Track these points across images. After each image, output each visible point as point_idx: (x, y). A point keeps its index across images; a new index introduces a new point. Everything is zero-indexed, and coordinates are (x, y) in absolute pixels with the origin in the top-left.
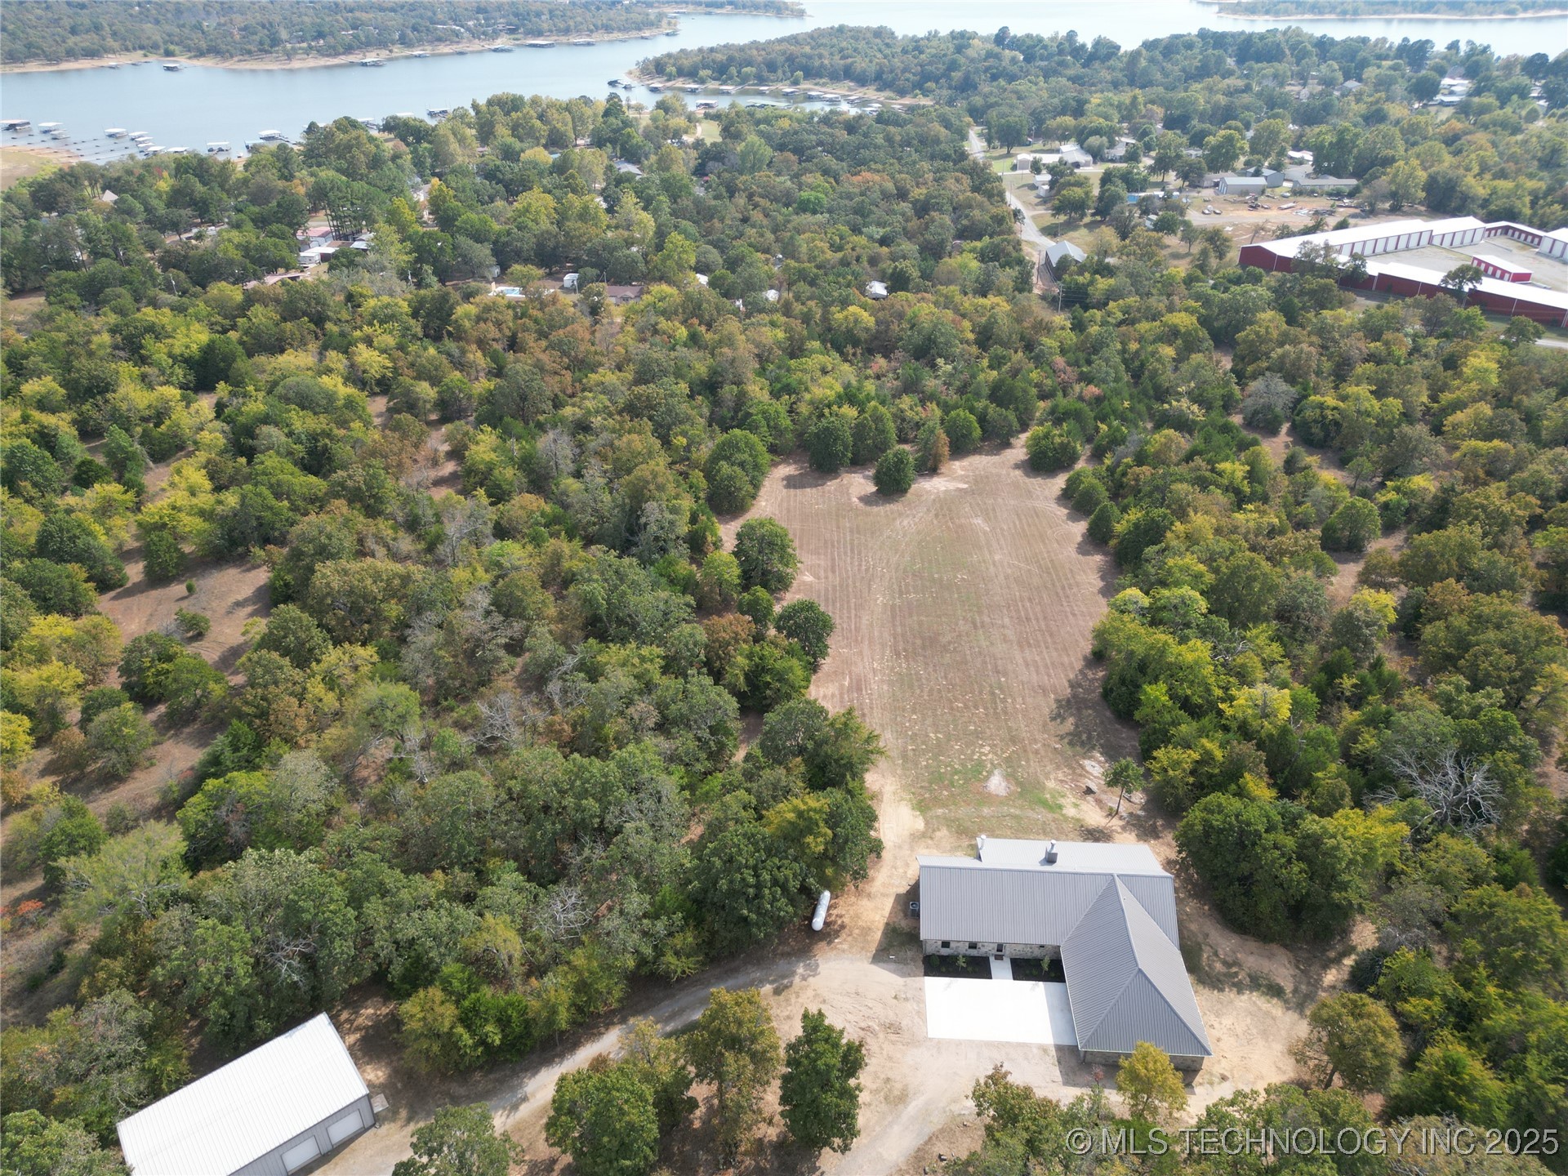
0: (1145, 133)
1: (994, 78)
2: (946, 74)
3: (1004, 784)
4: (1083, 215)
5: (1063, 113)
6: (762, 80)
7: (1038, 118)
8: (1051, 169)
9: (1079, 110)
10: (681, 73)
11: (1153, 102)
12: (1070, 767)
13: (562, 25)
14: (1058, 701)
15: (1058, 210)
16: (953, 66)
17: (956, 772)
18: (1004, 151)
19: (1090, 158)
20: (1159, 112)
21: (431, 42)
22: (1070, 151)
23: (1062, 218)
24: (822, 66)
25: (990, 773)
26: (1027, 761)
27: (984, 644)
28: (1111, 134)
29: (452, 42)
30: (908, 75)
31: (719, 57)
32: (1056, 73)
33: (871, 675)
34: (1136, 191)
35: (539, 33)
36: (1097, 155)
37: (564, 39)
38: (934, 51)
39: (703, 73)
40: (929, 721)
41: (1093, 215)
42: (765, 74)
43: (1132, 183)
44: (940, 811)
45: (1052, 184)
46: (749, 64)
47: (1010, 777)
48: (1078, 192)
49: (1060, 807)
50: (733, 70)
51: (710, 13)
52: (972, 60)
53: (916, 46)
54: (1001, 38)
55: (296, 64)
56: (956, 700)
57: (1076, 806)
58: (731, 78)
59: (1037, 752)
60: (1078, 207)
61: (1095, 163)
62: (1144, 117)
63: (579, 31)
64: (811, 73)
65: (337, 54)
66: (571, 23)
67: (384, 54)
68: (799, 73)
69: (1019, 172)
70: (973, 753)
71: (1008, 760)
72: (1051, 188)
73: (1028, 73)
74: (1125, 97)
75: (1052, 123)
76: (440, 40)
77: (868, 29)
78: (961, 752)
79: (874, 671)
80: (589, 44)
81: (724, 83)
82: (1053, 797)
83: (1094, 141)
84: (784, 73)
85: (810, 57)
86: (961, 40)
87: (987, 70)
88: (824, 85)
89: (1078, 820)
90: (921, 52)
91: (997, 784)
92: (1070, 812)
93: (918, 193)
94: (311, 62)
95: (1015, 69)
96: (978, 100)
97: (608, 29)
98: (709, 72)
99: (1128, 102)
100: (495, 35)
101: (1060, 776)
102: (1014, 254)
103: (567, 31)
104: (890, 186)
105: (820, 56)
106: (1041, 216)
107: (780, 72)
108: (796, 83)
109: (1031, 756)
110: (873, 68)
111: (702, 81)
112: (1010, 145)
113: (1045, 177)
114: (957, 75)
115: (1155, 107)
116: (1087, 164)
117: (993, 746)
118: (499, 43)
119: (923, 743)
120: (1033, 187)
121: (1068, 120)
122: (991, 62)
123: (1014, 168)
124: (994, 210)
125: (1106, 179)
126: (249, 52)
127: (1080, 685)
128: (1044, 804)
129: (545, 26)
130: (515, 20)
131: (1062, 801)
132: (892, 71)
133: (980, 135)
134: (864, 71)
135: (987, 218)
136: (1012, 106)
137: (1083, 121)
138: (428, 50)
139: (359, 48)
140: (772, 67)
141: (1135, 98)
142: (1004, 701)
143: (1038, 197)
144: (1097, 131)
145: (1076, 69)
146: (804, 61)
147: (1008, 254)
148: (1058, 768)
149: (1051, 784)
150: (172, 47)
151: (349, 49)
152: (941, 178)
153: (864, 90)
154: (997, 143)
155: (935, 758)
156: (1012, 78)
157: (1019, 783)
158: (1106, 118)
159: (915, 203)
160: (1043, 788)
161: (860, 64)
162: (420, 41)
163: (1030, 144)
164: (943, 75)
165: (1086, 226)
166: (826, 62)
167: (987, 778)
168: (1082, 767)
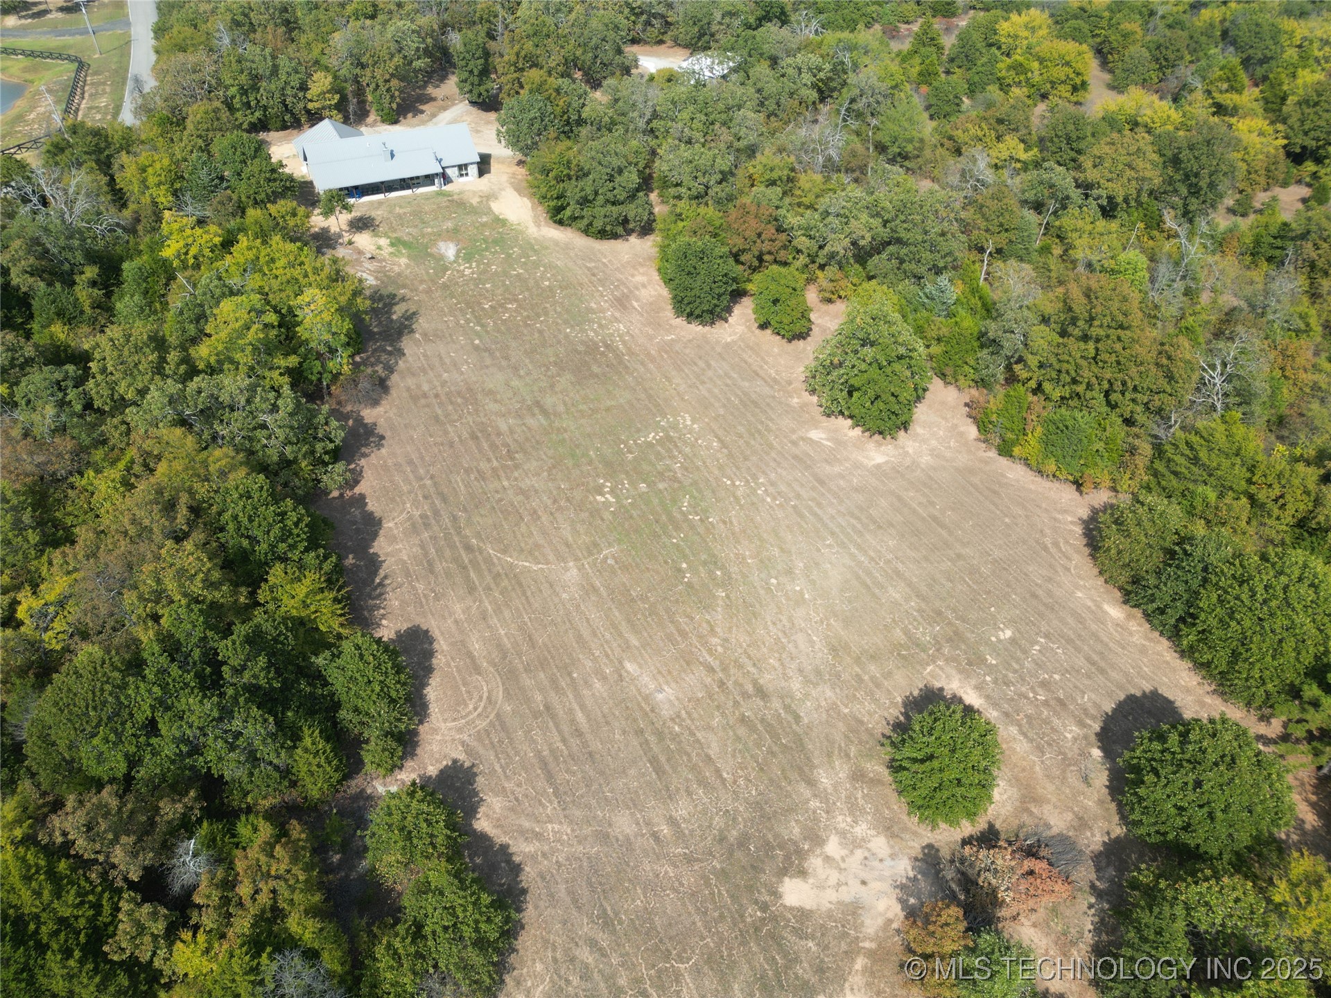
3: (443, 251)
12: (389, 277)
14: (412, 331)
17: (486, 249)
25: (457, 256)
26: (428, 273)
27: (515, 383)
33: (617, 314)
40: (531, 283)
44: (485, 219)
47: (440, 258)
49: (392, 245)
56: (516, 310)
57: (379, 248)
59: (422, 281)
70: (478, 266)
71: (446, 269)
78: (489, 265)
79: (617, 321)
82: (399, 251)
89: (377, 236)
91: (449, 250)
92: (383, 242)
101: (396, 269)
109: (426, 278)
117: (463, 275)
119: (525, 263)
127: (390, 353)
128: (405, 244)
131: (391, 250)
142: (468, 321)
148: (399, 274)
149: (403, 261)
155: (509, 256)
157: (431, 255)
160: (409, 257)
167: (458, 251)
168: (376, 278)
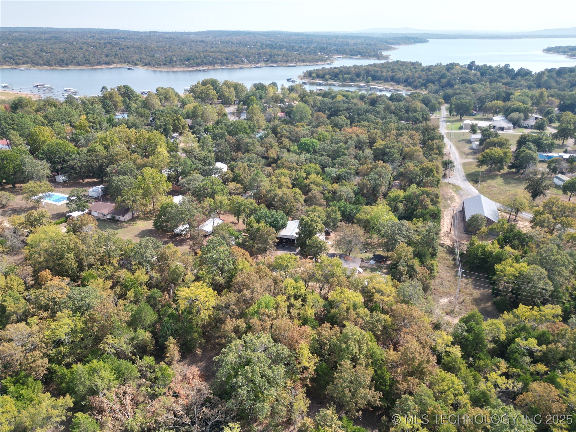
0: (548, 113)
1: (463, 82)
2: (439, 80)
4: (502, 168)
5: (497, 98)
6: (352, 80)
7: (481, 101)
8: (484, 131)
9: (507, 98)
10: (318, 76)
11: (552, 96)
13: (285, 59)
15: (481, 163)
16: (443, 76)
18: (458, 118)
19: (511, 125)
20: (557, 101)
21: (232, 64)
22: (499, 120)
23: (484, 168)
24: (382, 75)
28: (526, 112)
29: (240, 64)
30: (420, 80)
31: (336, 70)
32: (496, 81)
34: (545, 151)
35: (276, 62)
36: (516, 124)
37: (285, 64)
38: (436, 70)
39: (327, 77)
41: (510, 167)
42: (355, 78)
43: (541, 146)
45: (482, 141)
46: (349, 74)
48: (498, 151)
50: (340, 76)
51: (350, 58)
52: (453, 74)
53: (429, 68)
54: (471, 66)
55: (175, 69)
58: (339, 79)
60: (499, 162)
61: (514, 128)
62: (547, 103)
63: (292, 62)
64: (375, 78)
65: (192, 67)
66: (289, 59)
67: (211, 67)
68: (370, 78)
69: (463, 131)
72: (481, 144)
73: (481, 81)
74: (536, 92)
75: (489, 104)
76: (235, 63)
77: (410, 62)
80: (294, 66)
81: (336, 81)
83: (515, 115)
84: (363, 78)
85: (376, 71)
86: (450, 67)
87: (461, 78)
88: (380, 83)
90: (430, 71)
93: (380, 144)
94: (181, 69)
95: (475, 79)
96: (450, 91)
97: (303, 61)
98: (330, 76)
99: (537, 95)
100: (259, 62)
102: (431, 207)
103: (287, 62)
104: (364, 137)
105: (382, 72)
106: (470, 164)
107: (361, 77)
108: (368, 82)
110: (405, 77)
111: (326, 80)
112: (462, 115)
113: (478, 136)
114: (444, 81)
115: (554, 99)
116: (509, 129)
118: (259, 65)
120: (469, 142)
121: (500, 103)
122: (463, 75)
123: (461, 128)
124: (427, 163)
125: (522, 142)
126: (160, 65)
129: (279, 59)
130: (268, 57)
132: (413, 78)
133: (447, 109)
134: (400, 78)
135: (417, 170)
136: (468, 95)
137: (509, 104)
138: (230, 67)
139: (202, 65)
140: (358, 75)
141: (542, 93)
143: (471, 148)
144: (517, 110)
145: (509, 80)
146: (373, 73)
147: (425, 207)
150: (137, 62)
151: (198, 65)
152: (401, 135)
153: (398, 86)
154: (455, 114)
156: (472, 82)
158: (524, 103)
159: (375, 151)
161: (399, 75)
162: (227, 63)
163: (475, 115)
164: (437, 80)
165: (502, 176)
166: (384, 74)
